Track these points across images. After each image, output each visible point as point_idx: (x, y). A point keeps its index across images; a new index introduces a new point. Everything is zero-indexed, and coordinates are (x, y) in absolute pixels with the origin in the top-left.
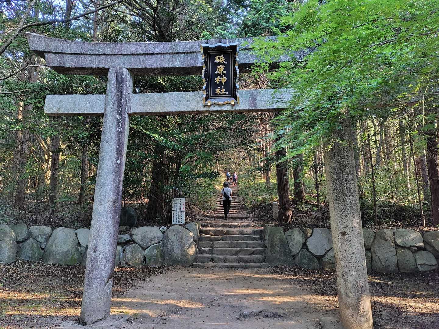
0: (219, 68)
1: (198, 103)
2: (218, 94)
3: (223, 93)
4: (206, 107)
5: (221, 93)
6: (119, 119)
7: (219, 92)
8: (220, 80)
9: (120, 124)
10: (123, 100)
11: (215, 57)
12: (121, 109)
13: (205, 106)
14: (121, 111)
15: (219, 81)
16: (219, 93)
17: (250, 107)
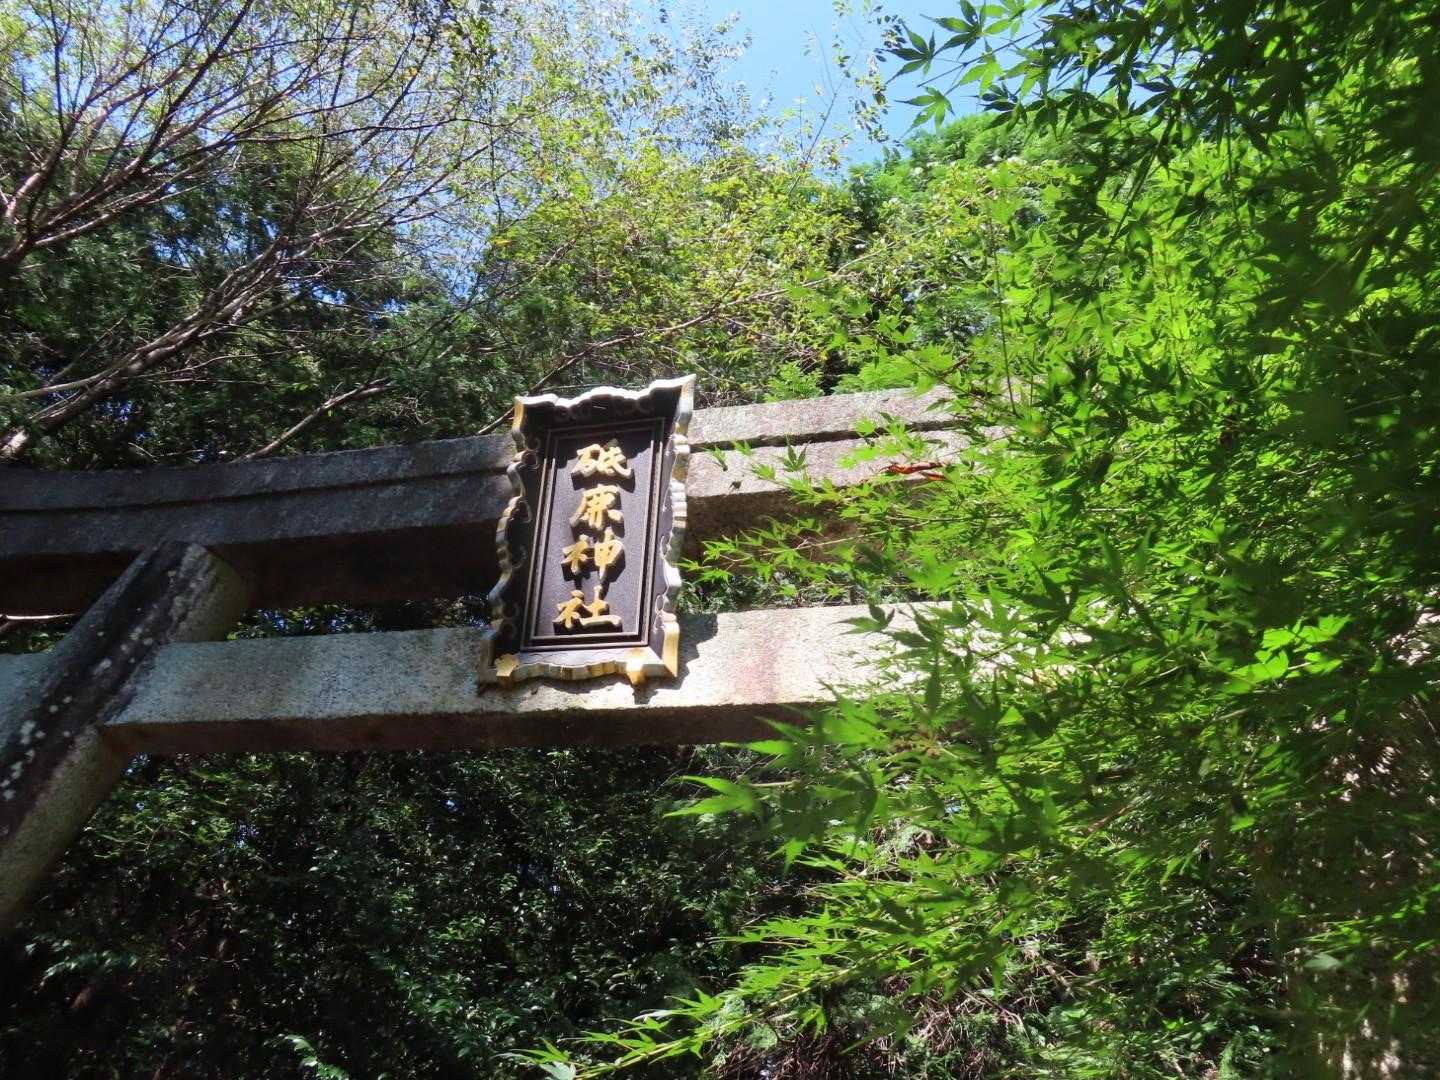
0: (589, 499)
1: (458, 677)
2: (569, 625)
3: (596, 619)
4: (488, 695)
5: (584, 622)
6: (25, 741)
7: (576, 616)
8: (590, 552)
9: (17, 766)
10: (106, 664)
11: (579, 452)
12: (67, 700)
13: (486, 687)
14: (64, 708)
15: (584, 558)
16: (576, 623)
17: (737, 691)
